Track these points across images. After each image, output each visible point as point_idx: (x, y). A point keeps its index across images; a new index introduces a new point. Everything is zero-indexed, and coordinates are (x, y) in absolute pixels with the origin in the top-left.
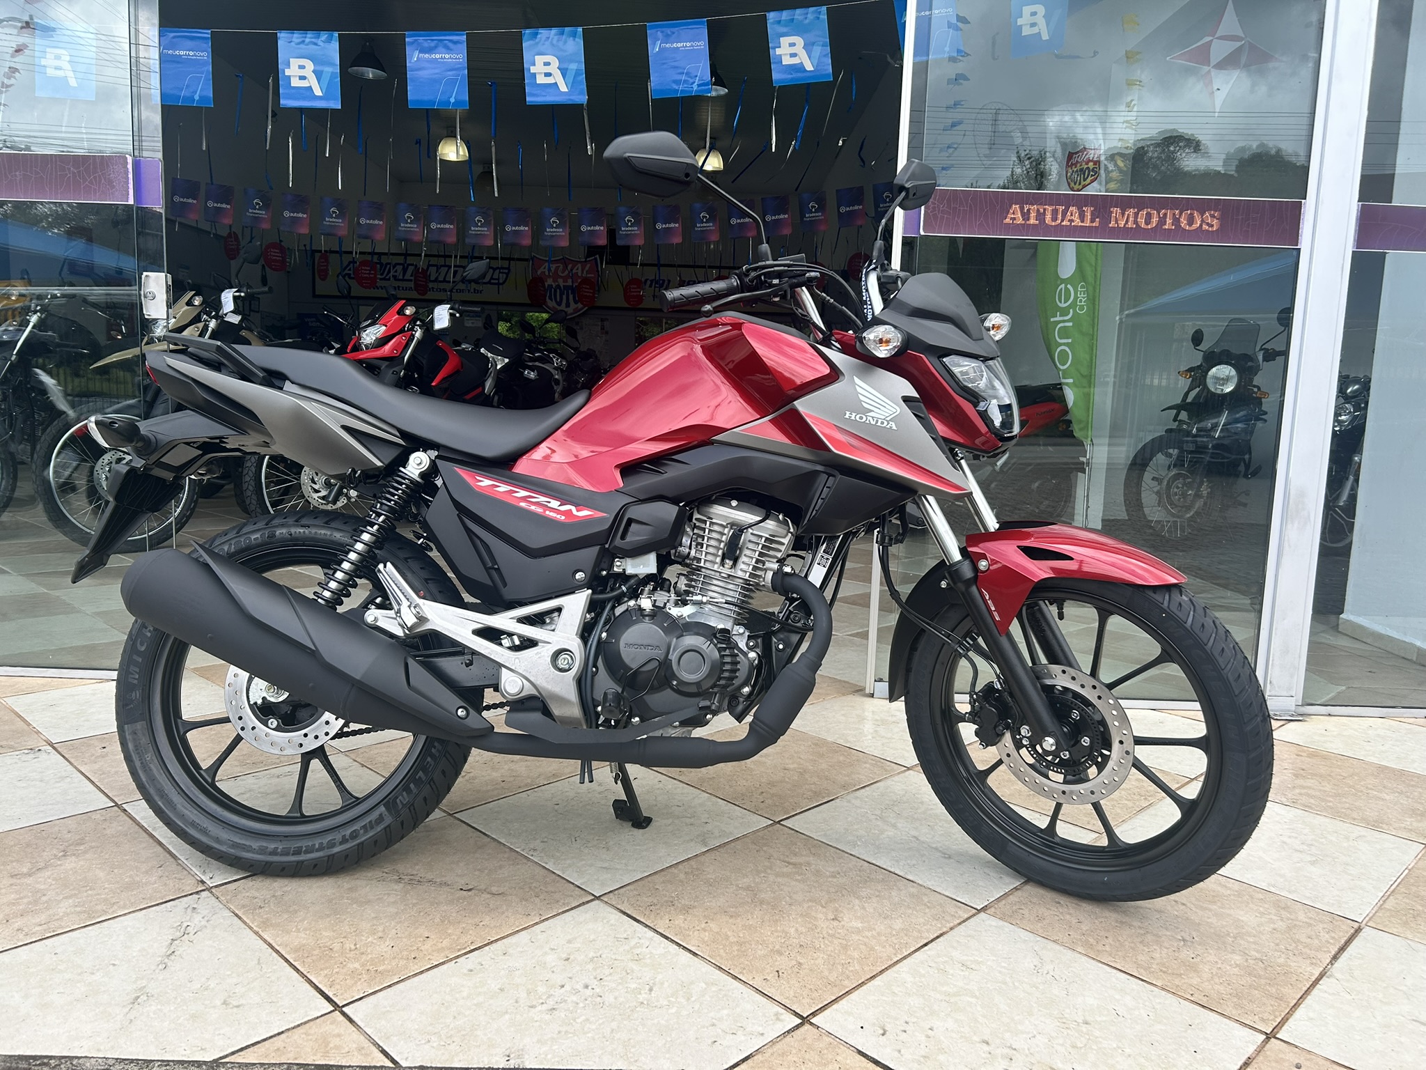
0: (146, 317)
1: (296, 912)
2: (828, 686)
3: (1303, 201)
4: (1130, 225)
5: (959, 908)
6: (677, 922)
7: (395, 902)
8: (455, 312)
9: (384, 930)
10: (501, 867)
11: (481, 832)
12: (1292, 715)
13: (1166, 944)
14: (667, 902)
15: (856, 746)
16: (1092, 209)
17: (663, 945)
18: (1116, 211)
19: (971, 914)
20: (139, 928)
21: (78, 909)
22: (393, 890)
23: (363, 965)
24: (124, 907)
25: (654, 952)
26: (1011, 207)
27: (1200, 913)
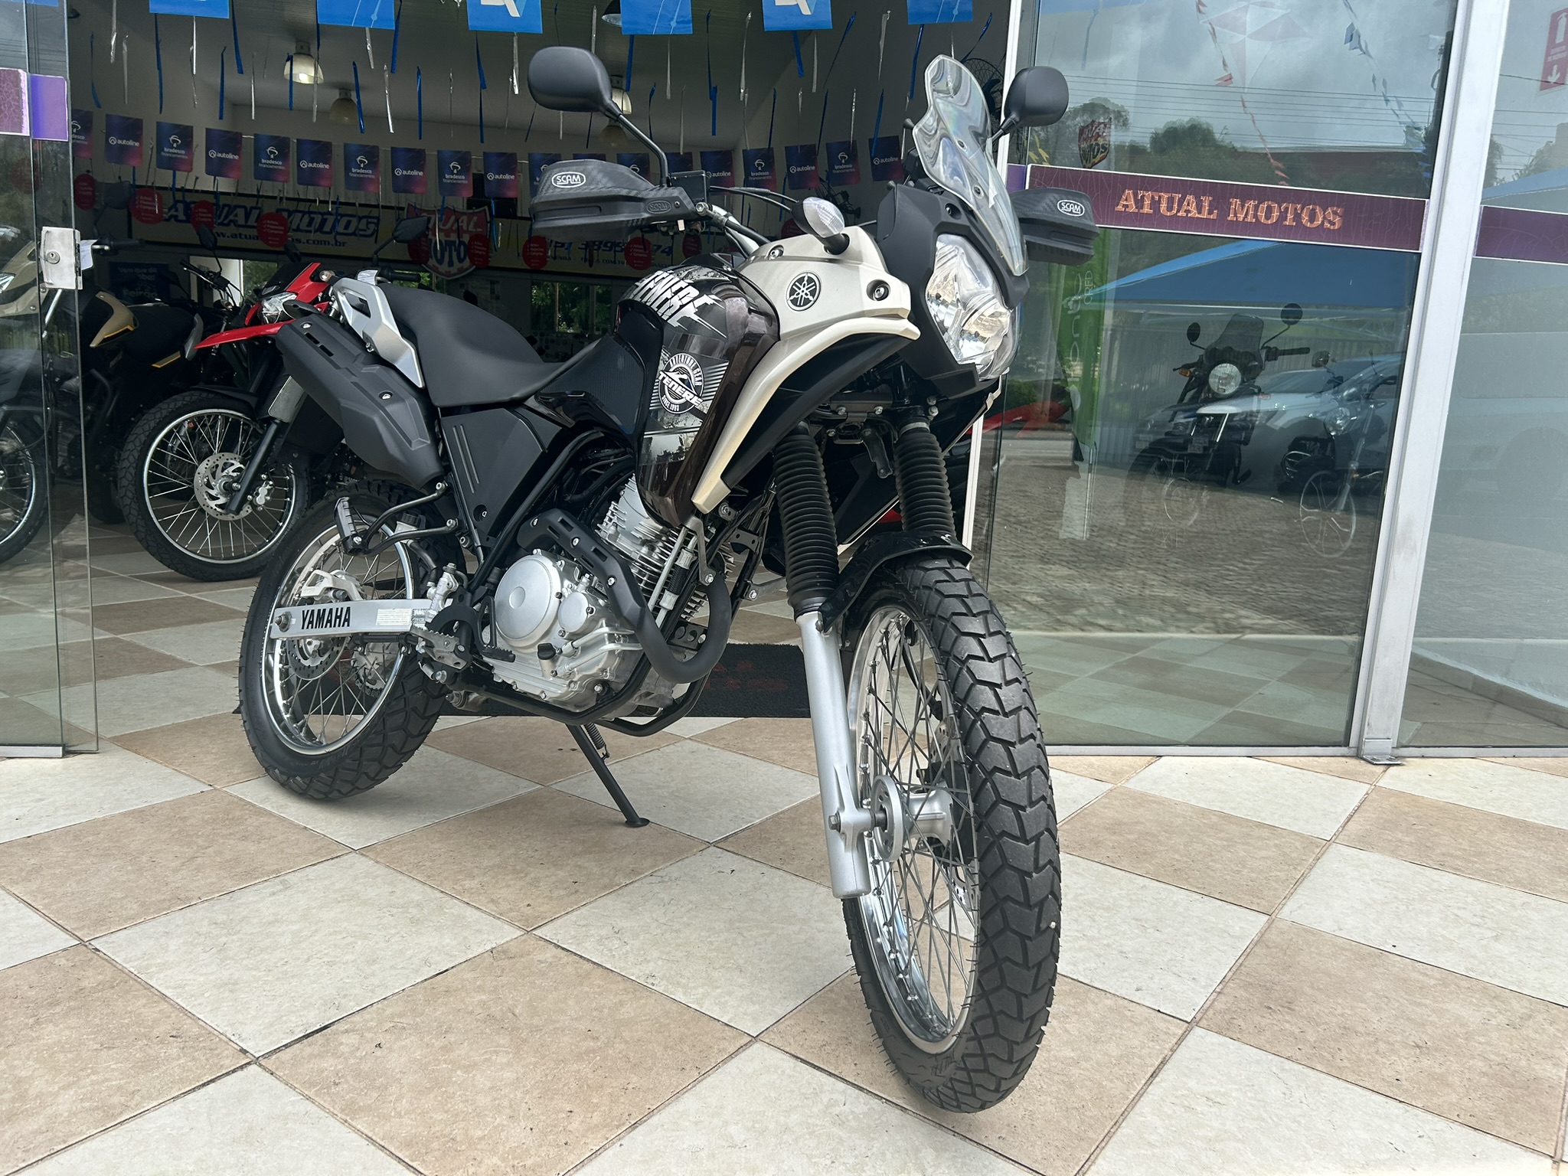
0: (47, 286)
1: (386, 1089)
3: (1427, 200)
4: (1249, 219)
5: (1169, 1022)
7: (509, 1064)
9: (511, 1106)
10: (621, 1003)
11: (576, 954)
12: (1390, 759)
13: (1402, 1053)
16: (1210, 198)
18: (1236, 202)
19: (1184, 1029)
20: (182, 1128)
21: (87, 1105)
22: (499, 1046)
24: (150, 1098)
26: (1124, 192)
27: (1418, 1010)
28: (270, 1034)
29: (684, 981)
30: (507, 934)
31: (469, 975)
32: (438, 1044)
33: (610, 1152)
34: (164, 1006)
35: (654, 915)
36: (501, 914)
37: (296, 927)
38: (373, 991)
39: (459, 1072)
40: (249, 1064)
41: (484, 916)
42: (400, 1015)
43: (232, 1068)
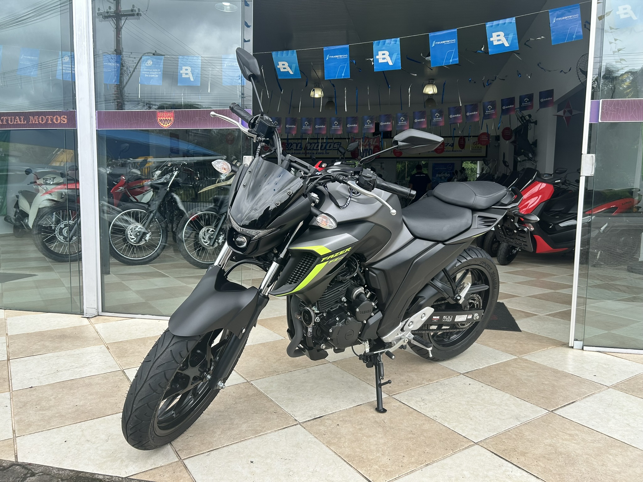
1: (341, 438)
2: (547, 341)
6: (521, 460)
7: (382, 437)
9: (382, 451)
10: (424, 424)
14: (512, 449)
15: (575, 373)
17: (519, 472)
20: (278, 440)
22: (379, 431)
23: (379, 467)
24: (268, 430)
25: (516, 475)
28: (304, 416)
29: (448, 420)
32: (358, 427)
33: (418, 472)
34: (272, 403)
35: (437, 396)
37: (311, 384)
38: (336, 408)
39: (365, 437)
40: (297, 424)
42: (345, 417)
43: (292, 425)
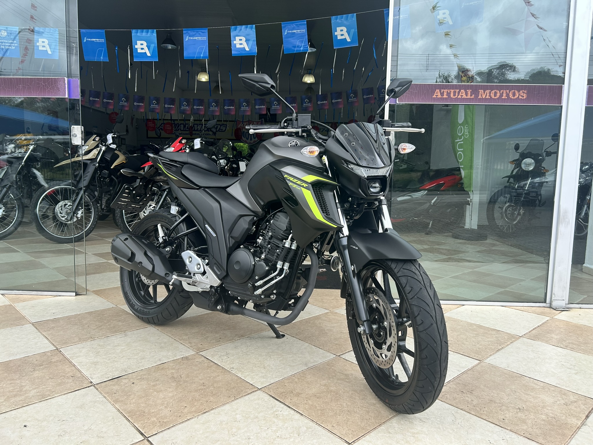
0: (73, 144)
1: (130, 396)
3: (563, 85)
4: (487, 97)
6: (294, 400)
7: (172, 391)
8: (203, 141)
9: (167, 403)
10: (218, 376)
11: (210, 360)
12: (564, 309)
13: (511, 411)
14: (289, 391)
16: (471, 90)
17: (288, 411)
18: (481, 91)
20: (63, 402)
21: (38, 394)
22: (172, 386)
23: (157, 419)
24: (58, 393)
25: (284, 413)
26: (436, 90)
27: (526, 396)
28: (102, 378)
29: (243, 370)
30: (190, 353)
31: (172, 365)
32: (152, 384)
33: (193, 420)
34: (73, 368)
35: (242, 350)
36: (191, 347)
37: (123, 348)
38: (139, 368)
39: (155, 393)
40: (91, 386)
41: (185, 347)
42: (144, 375)
43: (85, 387)
